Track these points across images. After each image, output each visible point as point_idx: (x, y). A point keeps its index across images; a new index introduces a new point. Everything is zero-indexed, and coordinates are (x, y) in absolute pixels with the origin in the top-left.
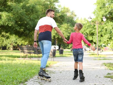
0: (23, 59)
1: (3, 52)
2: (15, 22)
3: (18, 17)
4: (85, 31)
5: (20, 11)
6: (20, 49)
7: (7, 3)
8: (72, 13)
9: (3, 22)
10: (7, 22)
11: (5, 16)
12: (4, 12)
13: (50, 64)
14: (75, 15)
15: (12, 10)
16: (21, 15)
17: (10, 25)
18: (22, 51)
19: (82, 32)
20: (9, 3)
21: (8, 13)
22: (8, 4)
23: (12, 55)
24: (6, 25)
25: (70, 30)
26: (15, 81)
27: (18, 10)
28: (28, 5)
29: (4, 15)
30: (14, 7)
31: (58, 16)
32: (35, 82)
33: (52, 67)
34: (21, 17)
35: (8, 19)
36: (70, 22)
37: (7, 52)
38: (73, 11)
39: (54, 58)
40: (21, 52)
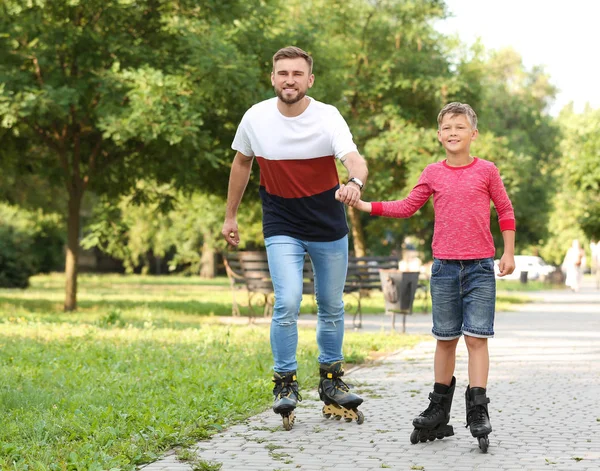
0: (245, 320)
1: (159, 284)
2: (201, 123)
3: (217, 95)
4: (590, 172)
5: (227, 63)
6: (232, 268)
7: (163, 19)
8: (535, 80)
9: (135, 121)
10: (159, 122)
11: (146, 90)
12: (141, 71)
13: (375, 349)
14: (551, 91)
15: (184, 61)
16: (236, 83)
17: (175, 140)
18: (239, 278)
19: (576, 177)
20: (172, 22)
21: (165, 73)
22: (165, 29)
23: (193, 302)
24: (155, 136)
25: (507, 169)
26: (136, 437)
27: (219, 59)
28: (276, 31)
29: (143, 85)
30: (197, 42)
31: (445, 93)
32: (249, 444)
33: (380, 364)
34: (234, 95)
35: (166, 105)
36: (524, 128)
37: (179, 284)
38: (536, 69)
39: (408, 317)
40: (237, 282)
